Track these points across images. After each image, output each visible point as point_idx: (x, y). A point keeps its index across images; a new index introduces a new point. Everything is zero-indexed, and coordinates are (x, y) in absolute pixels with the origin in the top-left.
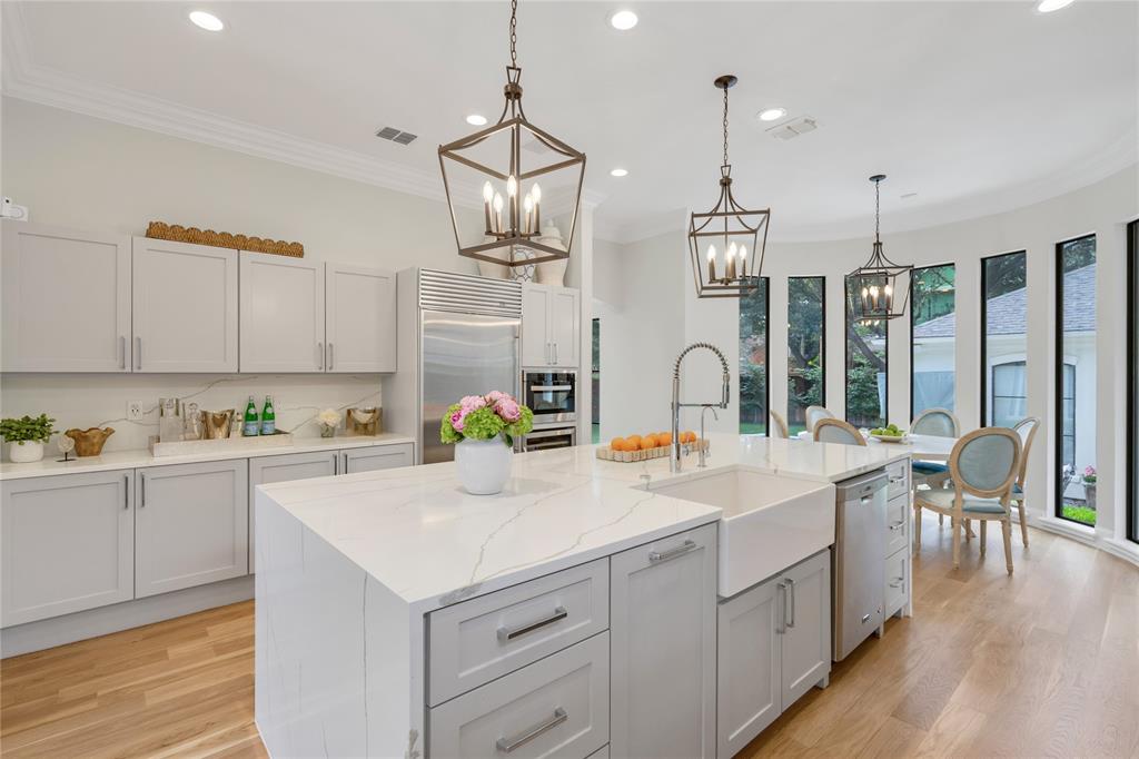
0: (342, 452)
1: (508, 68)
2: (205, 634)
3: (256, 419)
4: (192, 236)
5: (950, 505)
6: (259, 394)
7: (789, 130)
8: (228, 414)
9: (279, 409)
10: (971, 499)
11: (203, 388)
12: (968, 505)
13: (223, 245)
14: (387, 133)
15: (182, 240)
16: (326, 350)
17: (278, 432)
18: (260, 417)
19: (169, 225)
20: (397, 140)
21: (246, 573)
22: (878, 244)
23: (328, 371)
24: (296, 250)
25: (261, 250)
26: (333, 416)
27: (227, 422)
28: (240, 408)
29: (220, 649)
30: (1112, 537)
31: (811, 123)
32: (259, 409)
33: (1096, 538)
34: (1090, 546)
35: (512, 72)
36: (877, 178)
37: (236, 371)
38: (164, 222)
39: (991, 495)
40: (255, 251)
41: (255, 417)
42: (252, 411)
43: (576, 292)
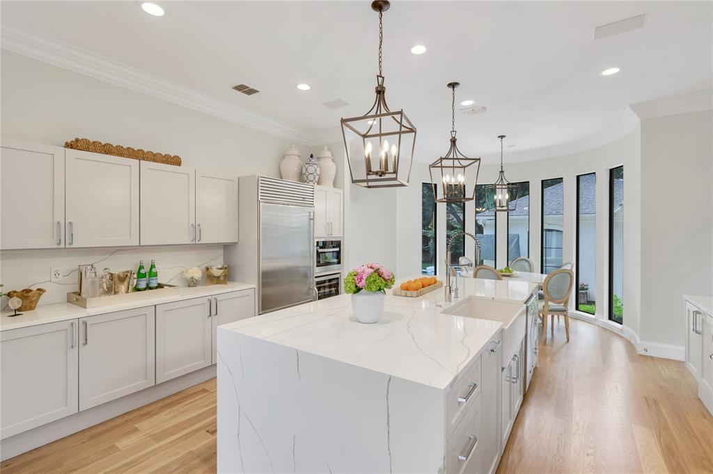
0: (213, 297)
1: (378, 76)
2: (136, 430)
3: (145, 277)
4: (107, 149)
5: (542, 308)
6: (146, 259)
7: (472, 110)
8: (129, 274)
9: (158, 268)
10: (552, 305)
11: (107, 256)
12: (551, 308)
13: (129, 156)
14: (241, 88)
15: (101, 152)
16: (196, 229)
17: (160, 286)
18: (147, 276)
19: (91, 141)
20: (245, 92)
21: (154, 384)
22: (502, 172)
23: (197, 243)
24: (176, 161)
25: (154, 160)
26: (197, 272)
27: (127, 279)
28: (135, 270)
29: (157, 438)
30: (603, 318)
31: (484, 109)
32: (146, 270)
33: (595, 320)
34: (593, 324)
35: (380, 79)
36: (502, 137)
37: (138, 244)
38: (87, 138)
39: (560, 303)
40: (149, 161)
41: (144, 275)
42: (142, 271)
43: (341, 191)
